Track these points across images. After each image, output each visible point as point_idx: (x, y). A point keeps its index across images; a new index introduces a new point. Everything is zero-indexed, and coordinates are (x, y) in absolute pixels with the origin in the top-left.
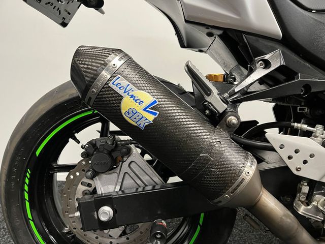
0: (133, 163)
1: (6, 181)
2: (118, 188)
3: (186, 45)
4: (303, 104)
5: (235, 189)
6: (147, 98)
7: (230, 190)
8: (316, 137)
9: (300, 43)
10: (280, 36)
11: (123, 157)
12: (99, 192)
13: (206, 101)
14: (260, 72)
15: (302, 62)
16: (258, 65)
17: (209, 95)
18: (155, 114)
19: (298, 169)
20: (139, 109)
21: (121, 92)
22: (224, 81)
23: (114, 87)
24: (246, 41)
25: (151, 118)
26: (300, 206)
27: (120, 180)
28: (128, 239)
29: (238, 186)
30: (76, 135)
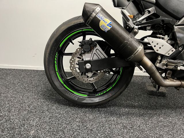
0: (97, 50)
1: (48, 56)
2: (91, 59)
3: (116, 6)
4: (162, 29)
5: (136, 53)
6: (108, 21)
7: (134, 53)
8: (165, 39)
9: (162, 5)
10: (154, 2)
11: (93, 48)
12: (84, 60)
13: (127, 24)
14: (146, 15)
15: (162, 12)
16: (146, 13)
17: (128, 22)
18: (111, 27)
19: (157, 50)
20: (106, 25)
21: (100, 19)
22: (133, 18)
23: (98, 17)
24: (142, 3)
25: (109, 28)
26: (157, 64)
27: (92, 56)
28: (94, 79)
29: (137, 52)
30: (72, 41)
